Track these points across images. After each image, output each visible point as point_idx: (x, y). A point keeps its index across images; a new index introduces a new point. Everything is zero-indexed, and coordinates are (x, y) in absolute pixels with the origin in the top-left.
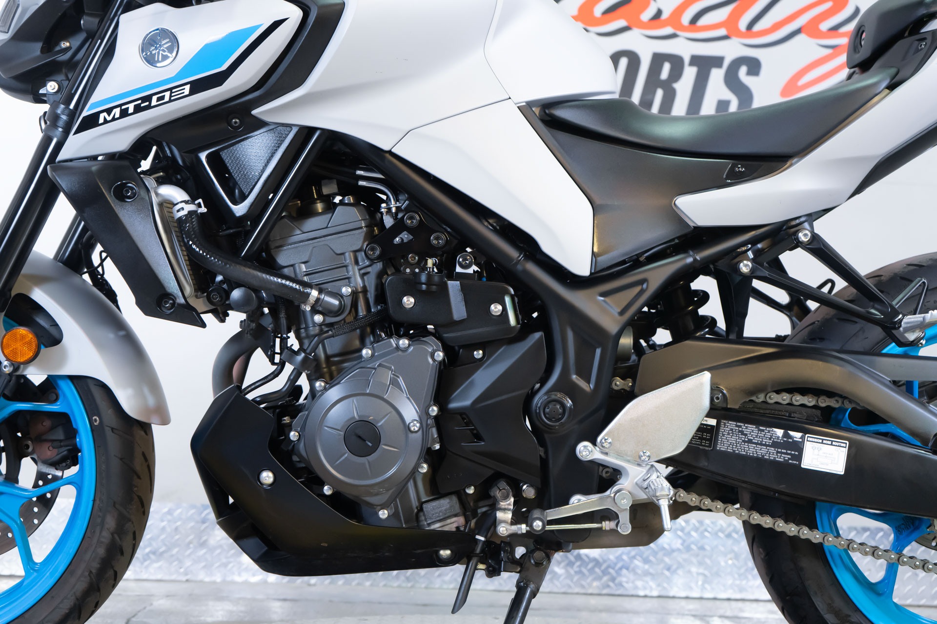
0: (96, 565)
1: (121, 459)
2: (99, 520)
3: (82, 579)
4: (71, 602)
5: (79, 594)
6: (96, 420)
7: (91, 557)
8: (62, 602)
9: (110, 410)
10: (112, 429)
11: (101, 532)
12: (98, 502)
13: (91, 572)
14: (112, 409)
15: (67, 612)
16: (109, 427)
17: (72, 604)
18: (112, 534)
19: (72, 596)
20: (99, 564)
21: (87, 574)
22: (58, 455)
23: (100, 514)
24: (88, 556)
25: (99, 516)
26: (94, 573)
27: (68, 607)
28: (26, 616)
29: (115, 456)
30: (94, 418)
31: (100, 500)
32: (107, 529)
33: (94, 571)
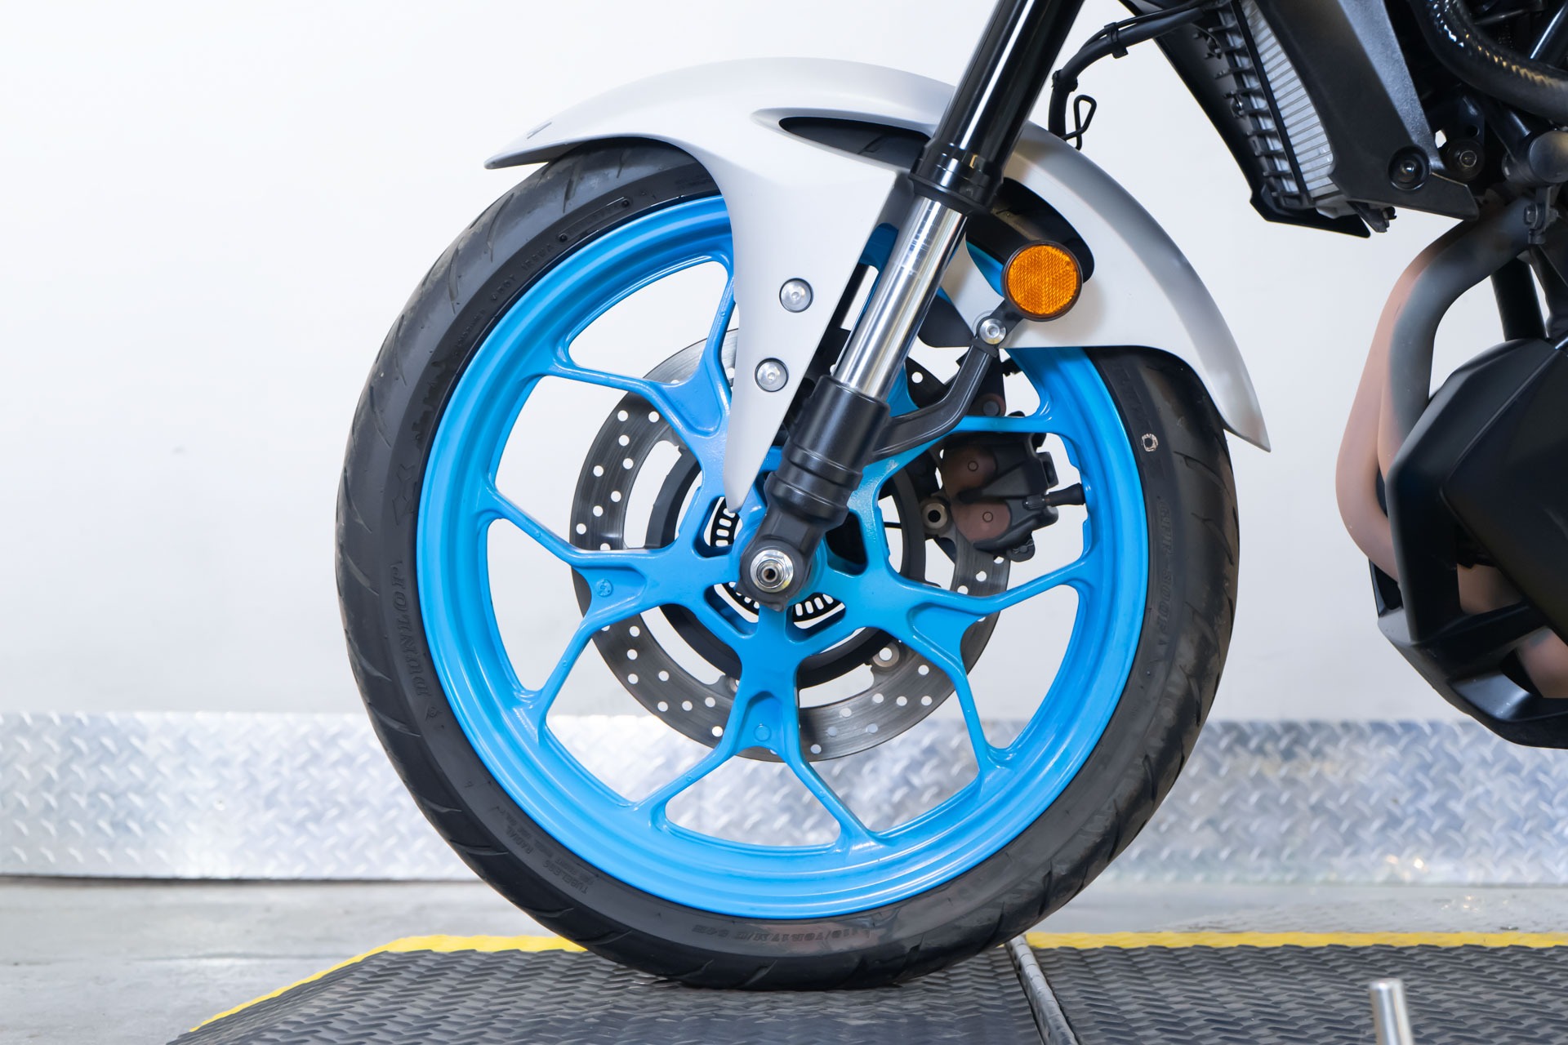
0: (1156, 743)
1: (1204, 520)
2: (1161, 650)
3: (1131, 771)
4: (1107, 820)
5: (1122, 804)
6: (1149, 442)
7: (1148, 726)
8: (1090, 820)
9: (1180, 420)
10: (1187, 458)
11: (1168, 675)
12: (1155, 612)
13: (1147, 757)
14: (1183, 418)
15: (1098, 840)
16: (1181, 454)
17: (1108, 823)
18: (1188, 677)
19: (1109, 808)
20: (1163, 740)
21: (1139, 761)
22: (1011, 528)
23: (1164, 637)
24: (1139, 726)
25: (1161, 643)
26: (1152, 761)
27: (1101, 831)
28: (1011, 851)
29: (1193, 514)
30: (1144, 438)
31: (1160, 608)
32: (1180, 666)
33: (1153, 756)
